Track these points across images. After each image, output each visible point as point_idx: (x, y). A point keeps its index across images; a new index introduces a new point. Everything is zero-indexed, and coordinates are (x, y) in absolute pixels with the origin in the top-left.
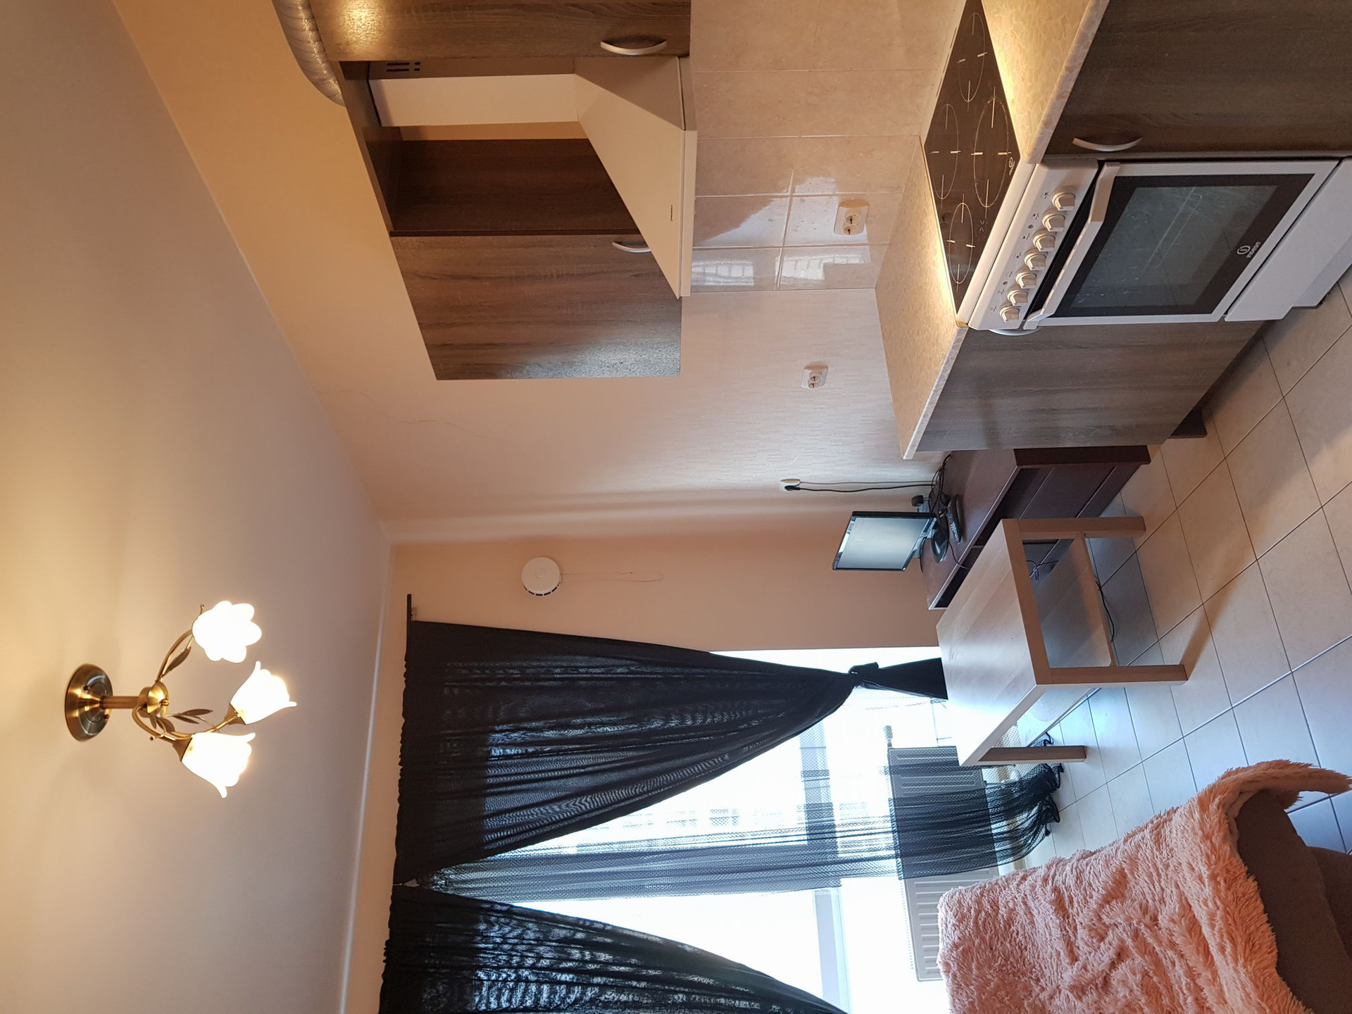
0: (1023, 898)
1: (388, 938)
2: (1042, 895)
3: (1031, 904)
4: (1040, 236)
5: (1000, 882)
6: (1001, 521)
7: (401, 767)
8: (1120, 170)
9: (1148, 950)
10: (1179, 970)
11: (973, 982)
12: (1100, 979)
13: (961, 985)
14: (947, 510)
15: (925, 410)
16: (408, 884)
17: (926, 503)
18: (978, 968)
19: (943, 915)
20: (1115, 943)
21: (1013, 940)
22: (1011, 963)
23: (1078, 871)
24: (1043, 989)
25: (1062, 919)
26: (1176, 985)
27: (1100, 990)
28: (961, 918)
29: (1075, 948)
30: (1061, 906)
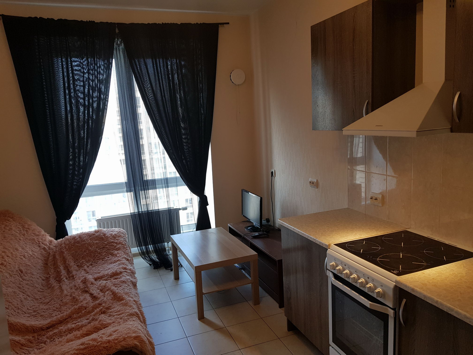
0: (120, 260)
1: (96, 22)
2: (119, 267)
3: (118, 262)
4: (364, 282)
5: (127, 251)
6: (257, 253)
7: (161, 24)
8: (392, 317)
9: (94, 309)
10: (85, 322)
11: (91, 241)
12: (87, 290)
13: (91, 237)
14: (264, 232)
15: (296, 229)
16: (117, 29)
17: (267, 223)
18: (96, 243)
19: (116, 230)
20: (99, 296)
21: (106, 256)
22: (98, 255)
23: (126, 282)
24: (88, 267)
25: (110, 275)
26: (80, 320)
27: (84, 289)
28: (114, 237)
29: (100, 279)
30: (115, 275)
